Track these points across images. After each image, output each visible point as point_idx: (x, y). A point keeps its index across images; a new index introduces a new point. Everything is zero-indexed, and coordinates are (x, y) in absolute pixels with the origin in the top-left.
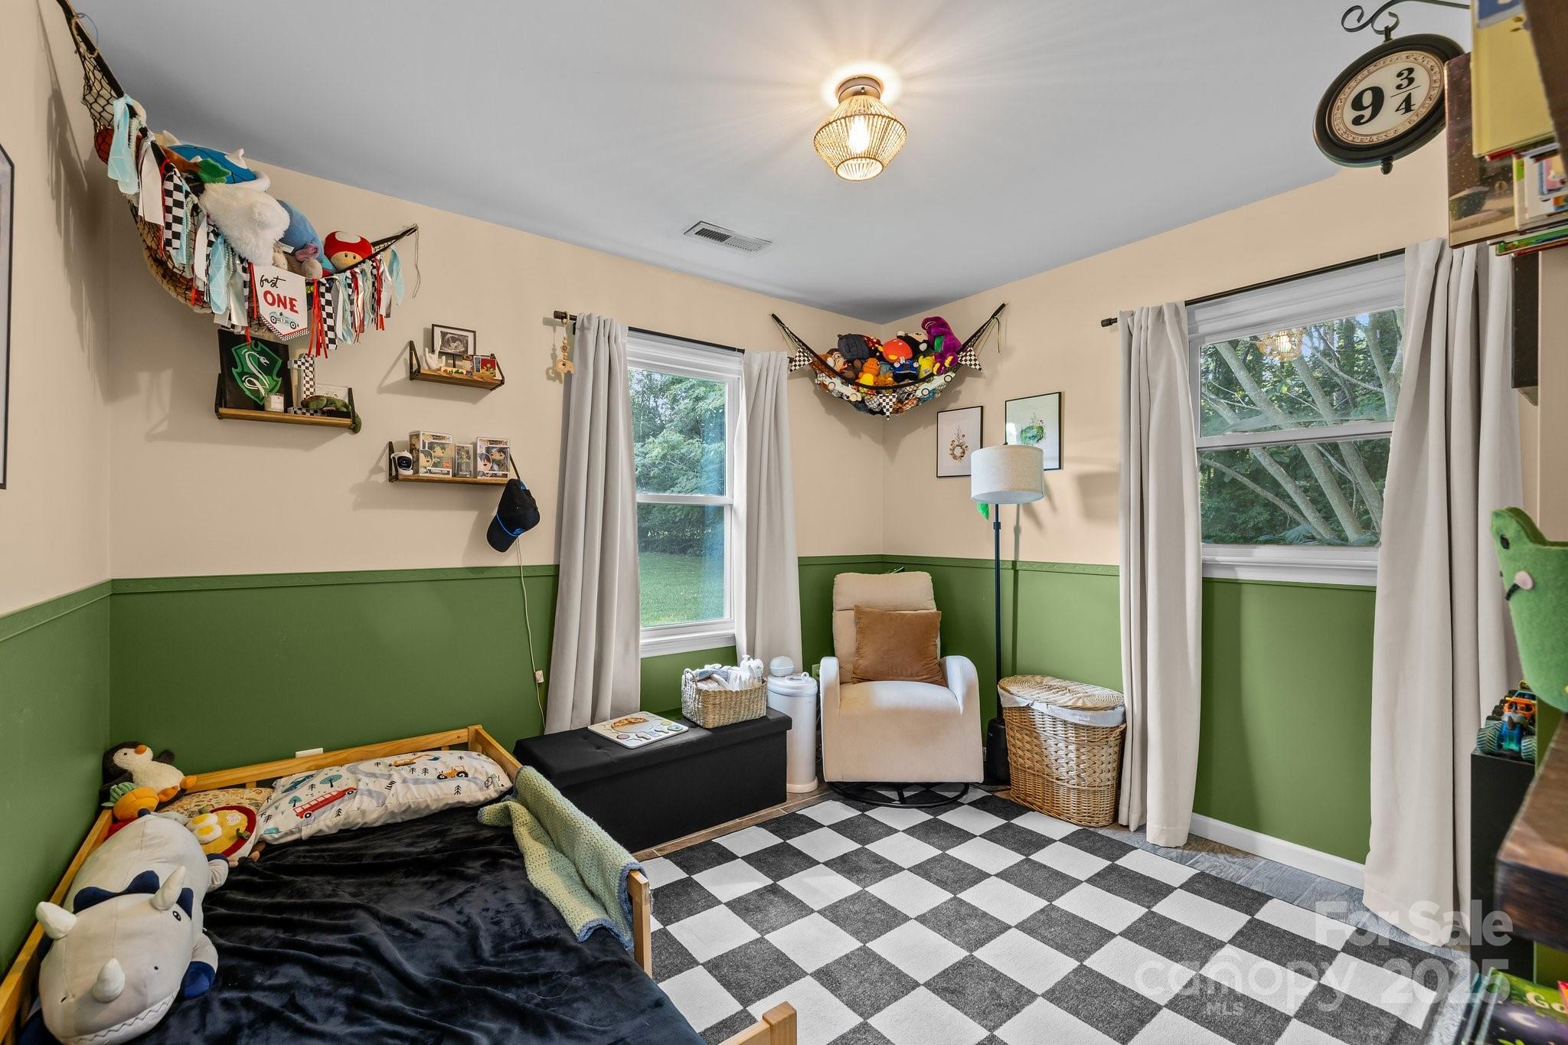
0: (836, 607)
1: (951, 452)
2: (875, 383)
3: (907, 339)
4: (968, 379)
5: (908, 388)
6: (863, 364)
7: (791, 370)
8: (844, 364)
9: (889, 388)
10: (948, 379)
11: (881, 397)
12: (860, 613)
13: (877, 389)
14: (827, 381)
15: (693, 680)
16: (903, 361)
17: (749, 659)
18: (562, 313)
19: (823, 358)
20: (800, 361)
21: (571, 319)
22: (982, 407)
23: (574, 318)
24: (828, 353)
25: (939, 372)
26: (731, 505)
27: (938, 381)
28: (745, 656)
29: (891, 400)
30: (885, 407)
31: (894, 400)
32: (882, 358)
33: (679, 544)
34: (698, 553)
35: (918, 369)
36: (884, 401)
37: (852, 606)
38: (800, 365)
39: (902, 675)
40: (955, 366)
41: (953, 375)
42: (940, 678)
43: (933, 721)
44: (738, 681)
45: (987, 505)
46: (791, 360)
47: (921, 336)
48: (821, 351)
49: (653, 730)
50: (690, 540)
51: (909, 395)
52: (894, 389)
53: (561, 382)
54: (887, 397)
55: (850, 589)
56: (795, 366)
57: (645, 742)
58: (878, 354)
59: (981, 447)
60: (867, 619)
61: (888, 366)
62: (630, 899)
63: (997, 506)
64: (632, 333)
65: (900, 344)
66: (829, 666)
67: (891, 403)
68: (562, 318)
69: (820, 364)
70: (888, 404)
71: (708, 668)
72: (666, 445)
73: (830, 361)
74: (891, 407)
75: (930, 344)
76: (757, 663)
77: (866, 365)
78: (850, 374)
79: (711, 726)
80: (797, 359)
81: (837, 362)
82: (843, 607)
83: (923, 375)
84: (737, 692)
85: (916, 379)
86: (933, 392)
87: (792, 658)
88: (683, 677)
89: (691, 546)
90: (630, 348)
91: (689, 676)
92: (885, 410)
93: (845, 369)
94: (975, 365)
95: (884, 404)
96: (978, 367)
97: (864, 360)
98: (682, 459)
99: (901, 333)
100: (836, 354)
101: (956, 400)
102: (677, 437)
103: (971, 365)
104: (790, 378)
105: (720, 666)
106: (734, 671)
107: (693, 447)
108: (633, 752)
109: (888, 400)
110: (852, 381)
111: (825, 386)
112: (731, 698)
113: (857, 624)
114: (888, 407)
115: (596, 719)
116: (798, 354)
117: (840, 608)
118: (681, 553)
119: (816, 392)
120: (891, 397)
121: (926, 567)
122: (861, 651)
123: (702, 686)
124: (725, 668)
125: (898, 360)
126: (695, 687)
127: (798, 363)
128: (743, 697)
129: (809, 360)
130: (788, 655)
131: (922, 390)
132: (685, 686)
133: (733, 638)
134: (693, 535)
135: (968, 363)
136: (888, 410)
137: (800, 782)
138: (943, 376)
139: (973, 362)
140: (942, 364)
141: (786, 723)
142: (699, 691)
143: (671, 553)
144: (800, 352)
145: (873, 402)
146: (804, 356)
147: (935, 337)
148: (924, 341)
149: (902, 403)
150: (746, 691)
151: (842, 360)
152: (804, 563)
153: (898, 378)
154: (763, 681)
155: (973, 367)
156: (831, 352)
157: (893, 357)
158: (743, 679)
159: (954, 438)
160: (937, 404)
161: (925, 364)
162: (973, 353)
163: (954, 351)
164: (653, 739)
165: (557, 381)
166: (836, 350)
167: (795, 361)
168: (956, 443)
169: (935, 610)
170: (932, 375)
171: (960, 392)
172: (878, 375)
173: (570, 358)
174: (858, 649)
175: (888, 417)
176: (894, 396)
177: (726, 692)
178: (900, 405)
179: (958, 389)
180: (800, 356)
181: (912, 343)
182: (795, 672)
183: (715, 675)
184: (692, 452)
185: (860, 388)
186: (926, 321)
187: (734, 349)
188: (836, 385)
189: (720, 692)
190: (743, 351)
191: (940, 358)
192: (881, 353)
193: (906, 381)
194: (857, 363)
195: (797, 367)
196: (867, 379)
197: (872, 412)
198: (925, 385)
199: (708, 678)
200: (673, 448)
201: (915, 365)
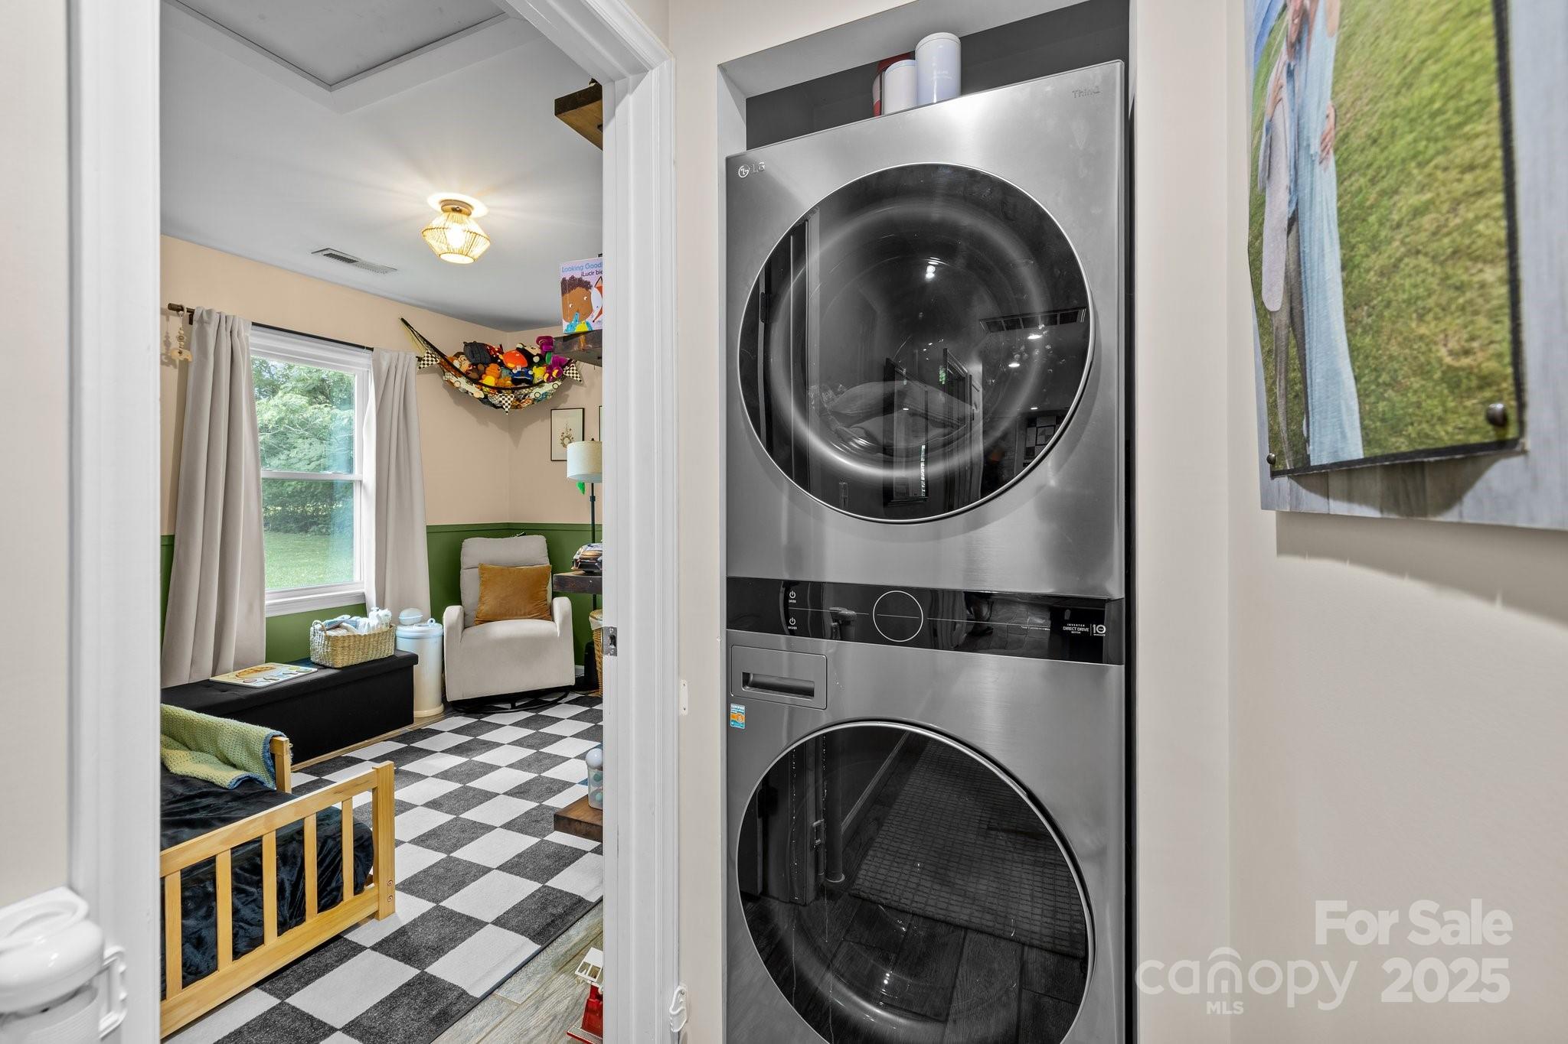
0: (463, 566)
1: (561, 441)
2: (496, 384)
3: (523, 351)
4: (574, 386)
5: (524, 390)
6: (485, 368)
7: (420, 368)
8: (469, 367)
9: (508, 389)
10: (556, 386)
11: (501, 396)
12: (483, 569)
13: (499, 389)
14: (454, 379)
15: (322, 630)
16: (519, 369)
17: (378, 610)
18: (178, 306)
19: (450, 360)
20: (428, 360)
21: (188, 311)
22: (584, 409)
23: (191, 312)
24: (455, 356)
25: (549, 380)
26: (361, 482)
27: (548, 387)
28: (374, 608)
29: (509, 399)
30: (504, 404)
31: (512, 399)
32: (501, 364)
33: (297, 521)
34: (324, 530)
35: (532, 376)
36: (503, 399)
37: (476, 564)
38: (428, 364)
39: (516, 615)
40: (561, 376)
41: (560, 384)
42: (548, 614)
43: (536, 646)
44: (366, 627)
45: (584, 484)
46: (420, 359)
47: (535, 350)
48: (449, 354)
49: (281, 674)
50: (312, 517)
51: (526, 395)
52: (513, 390)
53: (175, 367)
54: (506, 397)
55: (476, 551)
56: (424, 364)
57: (272, 682)
58: (499, 361)
59: (583, 440)
60: (489, 574)
61: (508, 371)
62: (273, 756)
63: (593, 484)
64: (255, 327)
65: (518, 355)
66: (452, 613)
67: (509, 402)
68: (178, 310)
69: (447, 365)
70: (506, 402)
71: (339, 619)
72: (284, 408)
73: (456, 363)
74: (509, 404)
75: (542, 358)
76: (386, 612)
77: (488, 369)
78: (474, 375)
79: (340, 666)
80: (426, 359)
81: (463, 364)
82: (470, 565)
83: (536, 381)
84: (365, 635)
85: (531, 383)
86: (546, 394)
87: (420, 609)
88: (312, 628)
89: (316, 523)
90: (253, 340)
91: (318, 627)
92: (504, 407)
93: (470, 370)
94: (577, 377)
95: (504, 402)
96: (579, 379)
97: (486, 365)
98: (303, 424)
99: (521, 346)
100: (462, 357)
101: (565, 402)
102: (299, 400)
103: (573, 377)
104: (419, 373)
105: (349, 616)
106: (362, 621)
107: (321, 414)
108: (261, 690)
109: (507, 399)
110: (476, 381)
111: (452, 384)
112: (360, 641)
113: (480, 577)
114: (507, 404)
115: (218, 671)
116: (426, 355)
117: (466, 567)
118: (301, 531)
119: (445, 386)
120: (509, 397)
121: (544, 532)
122: (483, 599)
123: (329, 633)
124: (354, 618)
125: (515, 368)
126: (324, 634)
127: (426, 362)
128: (372, 640)
129: (436, 361)
130: (417, 607)
131: (536, 392)
132: (314, 636)
133: (363, 596)
134: (317, 510)
135: (571, 375)
136: (507, 407)
137: (426, 706)
138: (552, 383)
139: (575, 375)
140: (551, 375)
141: (413, 659)
142: (328, 638)
143: (286, 532)
144: (428, 353)
145: (496, 399)
146: (432, 357)
147: (546, 352)
148: (538, 355)
149: (520, 401)
150: (375, 634)
151: (467, 363)
152: (432, 531)
153: (515, 381)
154: (391, 627)
155: (575, 378)
156: (457, 355)
157: (510, 365)
158: (371, 625)
159: (564, 431)
160: (549, 405)
161: (538, 373)
162: (575, 368)
163: (560, 365)
164: (281, 679)
165: (171, 366)
166: (462, 354)
167: (424, 360)
168: (565, 435)
169: (549, 564)
170: (543, 382)
171: (568, 395)
172: (499, 377)
173: (188, 347)
174: (480, 599)
175: (507, 412)
176: (512, 397)
177: (354, 636)
178: (518, 403)
179: (566, 393)
180: (428, 357)
181: (528, 356)
182: (423, 621)
183: (343, 624)
184: (319, 418)
185: (484, 387)
186: (539, 338)
187: (363, 347)
188: (462, 383)
189: (349, 636)
190: (372, 349)
191: (550, 370)
192: (502, 360)
193: (523, 385)
194: (481, 367)
195: (426, 366)
196: (489, 380)
197: (494, 406)
198: (537, 390)
199: (338, 626)
200: (293, 412)
201: (530, 373)
